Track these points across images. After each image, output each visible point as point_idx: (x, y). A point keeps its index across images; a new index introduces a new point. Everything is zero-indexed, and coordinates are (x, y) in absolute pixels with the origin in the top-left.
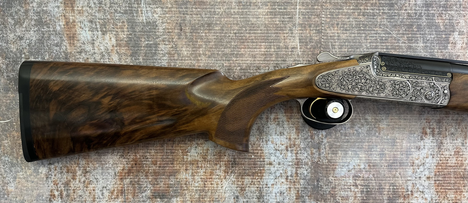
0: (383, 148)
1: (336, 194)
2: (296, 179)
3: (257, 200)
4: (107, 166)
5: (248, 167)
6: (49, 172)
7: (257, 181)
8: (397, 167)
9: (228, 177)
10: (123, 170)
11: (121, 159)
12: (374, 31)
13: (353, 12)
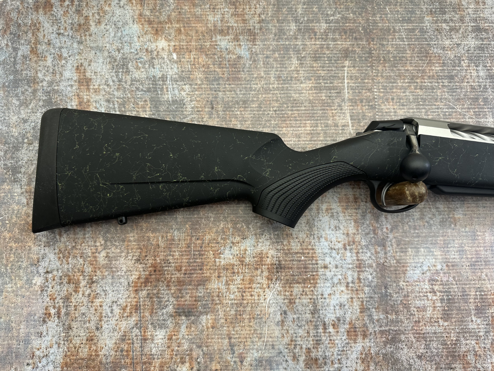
0: (462, 243)
1: (410, 304)
2: (359, 286)
3: (311, 315)
4: (119, 273)
5: (297, 272)
6: (45, 283)
7: (310, 290)
8: (482, 267)
9: (272, 285)
10: (139, 278)
11: (136, 265)
12: (435, 105)
13: (408, 86)
